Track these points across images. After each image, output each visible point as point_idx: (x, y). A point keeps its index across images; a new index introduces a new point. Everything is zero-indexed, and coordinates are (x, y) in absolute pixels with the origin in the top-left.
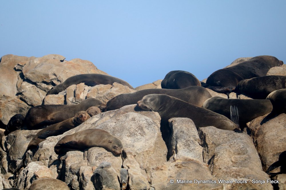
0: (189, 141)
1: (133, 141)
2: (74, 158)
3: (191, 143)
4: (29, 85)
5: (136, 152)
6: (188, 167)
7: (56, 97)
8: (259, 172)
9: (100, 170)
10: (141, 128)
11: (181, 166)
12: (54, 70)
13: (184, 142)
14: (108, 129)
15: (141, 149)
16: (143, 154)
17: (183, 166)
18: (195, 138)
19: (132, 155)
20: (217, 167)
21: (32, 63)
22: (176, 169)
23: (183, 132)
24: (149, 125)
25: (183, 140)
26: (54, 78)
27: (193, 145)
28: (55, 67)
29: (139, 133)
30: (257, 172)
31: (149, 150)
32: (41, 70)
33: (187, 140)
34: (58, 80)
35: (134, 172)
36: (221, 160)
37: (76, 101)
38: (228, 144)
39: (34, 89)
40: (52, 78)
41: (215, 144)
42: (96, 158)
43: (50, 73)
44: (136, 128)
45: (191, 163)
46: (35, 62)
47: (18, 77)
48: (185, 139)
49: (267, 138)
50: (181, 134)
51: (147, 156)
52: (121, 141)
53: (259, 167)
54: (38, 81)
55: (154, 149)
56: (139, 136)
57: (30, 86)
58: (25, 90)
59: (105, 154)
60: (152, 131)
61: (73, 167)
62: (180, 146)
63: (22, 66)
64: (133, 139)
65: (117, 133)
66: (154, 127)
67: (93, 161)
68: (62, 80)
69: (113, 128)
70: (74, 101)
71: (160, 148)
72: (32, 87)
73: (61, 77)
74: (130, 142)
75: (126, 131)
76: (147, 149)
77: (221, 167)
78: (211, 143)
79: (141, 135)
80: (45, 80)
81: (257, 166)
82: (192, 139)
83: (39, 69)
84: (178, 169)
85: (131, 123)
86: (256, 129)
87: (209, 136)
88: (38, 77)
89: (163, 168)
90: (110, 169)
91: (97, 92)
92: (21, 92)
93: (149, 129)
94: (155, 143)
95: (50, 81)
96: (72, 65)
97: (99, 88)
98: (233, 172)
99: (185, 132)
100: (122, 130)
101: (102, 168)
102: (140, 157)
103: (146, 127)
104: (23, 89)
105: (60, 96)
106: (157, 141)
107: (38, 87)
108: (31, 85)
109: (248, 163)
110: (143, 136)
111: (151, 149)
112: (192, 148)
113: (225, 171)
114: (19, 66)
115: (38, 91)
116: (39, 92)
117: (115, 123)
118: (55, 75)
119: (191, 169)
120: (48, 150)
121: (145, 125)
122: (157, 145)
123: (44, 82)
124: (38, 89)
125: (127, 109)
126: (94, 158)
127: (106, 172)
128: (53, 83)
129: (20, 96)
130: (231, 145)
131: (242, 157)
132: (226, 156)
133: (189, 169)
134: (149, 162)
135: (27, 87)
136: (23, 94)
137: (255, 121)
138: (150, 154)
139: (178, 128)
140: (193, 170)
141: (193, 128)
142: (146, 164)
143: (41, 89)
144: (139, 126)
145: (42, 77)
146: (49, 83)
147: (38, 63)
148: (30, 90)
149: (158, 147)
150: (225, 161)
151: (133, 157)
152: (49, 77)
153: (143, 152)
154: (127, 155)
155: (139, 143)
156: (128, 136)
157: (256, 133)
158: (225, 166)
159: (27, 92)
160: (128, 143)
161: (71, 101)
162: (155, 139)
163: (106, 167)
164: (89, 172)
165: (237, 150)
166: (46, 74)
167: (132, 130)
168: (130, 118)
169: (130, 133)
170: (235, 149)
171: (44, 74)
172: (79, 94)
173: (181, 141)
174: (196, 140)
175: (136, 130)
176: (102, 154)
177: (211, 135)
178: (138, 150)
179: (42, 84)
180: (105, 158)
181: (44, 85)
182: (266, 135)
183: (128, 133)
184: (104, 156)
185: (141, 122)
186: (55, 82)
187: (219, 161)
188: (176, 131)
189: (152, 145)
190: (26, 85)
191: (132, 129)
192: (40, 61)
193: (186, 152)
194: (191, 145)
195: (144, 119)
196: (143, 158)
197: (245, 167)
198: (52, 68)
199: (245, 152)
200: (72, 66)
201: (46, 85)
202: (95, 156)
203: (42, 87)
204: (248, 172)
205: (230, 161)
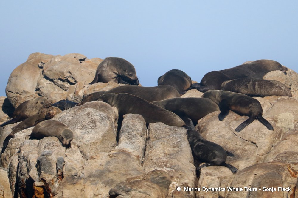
0: (132, 134)
1: (83, 134)
2: (29, 147)
3: (133, 136)
4: (47, 81)
5: (84, 143)
6: (117, 157)
7: (61, 94)
8: (186, 163)
9: (41, 157)
10: (94, 122)
11: (112, 156)
12: (70, 68)
13: (127, 135)
14: (64, 122)
15: (89, 141)
16: (90, 145)
17: (114, 156)
18: (138, 132)
19: (76, 145)
20: (149, 158)
21: (53, 61)
22: (109, 158)
23: (129, 126)
24: (102, 119)
25: (126, 133)
26: (69, 75)
27: (135, 138)
28: (71, 66)
29: (91, 127)
30: (184, 163)
31: (96, 141)
32: (57, 68)
33: (130, 133)
34: (73, 78)
35: (70, 160)
36: (155, 152)
37: (75, 98)
38: (167, 138)
39: (51, 86)
40: (67, 76)
41: (156, 138)
42: (44, 147)
43: (65, 71)
44: (89, 122)
45: (122, 153)
46: (56, 60)
47: (40, 74)
48: (128, 133)
49: (208, 134)
50: (127, 128)
51: (94, 147)
52: (73, 133)
53: (187, 159)
54: (54, 78)
55: (102, 141)
56: (89, 129)
57: (47, 83)
58: (43, 87)
59: (53, 144)
60: (104, 125)
61: (25, 155)
62: (123, 139)
63: (44, 64)
64: (84, 132)
65: (71, 126)
66: (107, 121)
67: (41, 150)
68: (76, 78)
69: (69, 121)
70: (74, 98)
71: (108, 140)
72: (50, 83)
73: (75, 75)
74: (81, 134)
75: (79, 125)
76: (94, 141)
77: (153, 158)
78: (153, 137)
79: (92, 128)
80: (61, 77)
81: (186, 158)
82: (135, 133)
83: (56, 67)
84: (110, 158)
85: (85, 117)
86: (202, 125)
87: (152, 131)
88: (55, 74)
89: (96, 157)
90: (50, 157)
91: (94, 89)
92: (39, 88)
93: (102, 123)
94: (103, 136)
95: (65, 78)
96: (90, 63)
97: (96, 86)
98: (161, 162)
99: (130, 126)
100: (76, 123)
101: (43, 155)
102: (87, 148)
103: (99, 121)
104: (41, 85)
105: (63, 93)
106: (106, 134)
107: (55, 83)
108: (49, 82)
109: (178, 155)
110: (94, 129)
111: (98, 141)
112: (134, 141)
113: (155, 162)
114: (42, 64)
115: (54, 88)
116: (56, 88)
117: (72, 117)
118: (70, 72)
119: (120, 158)
120: (19, 140)
121: (98, 119)
122: (105, 138)
123: (61, 80)
124: (55, 86)
125: (88, 105)
126: (43, 147)
127: (45, 159)
128: (68, 80)
129: (38, 91)
130: (170, 139)
131: (175, 150)
132: (160, 149)
133: (118, 158)
134: (95, 153)
135: (45, 83)
136: (40, 90)
137: (205, 118)
138: (97, 146)
139: (126, 123)
140: (122, 160)
141: (139, 124)
142: (92, 154)
143: (57, 86)
144: (92, 120)
145: (58, 74)
146: (65, 80)
147: (59, 61)
148: (47, 86)
149: (106, 139)
150: (158, 153)
151: (76, 147)
152: (64, 75)
153: (90, 143)
154: (71, 146)
155: (88, 135)
156: (80, 129)
157: (201, 130)
158: (157, 157)
159: (44, 88)
160: (78, 135)
161: (71, 97)
162: (103, 132)
163: (46, 155)
164: (35, 159)
165: (174, 143)
166: (61, 72)
167: (84, 124)
168: (86, 112)
169: (82, 126)
170: (172, 143)
171: (60, 72)
172: (78, 91)
173: (125, 134)
174: (138, 134)
175: (88, 123)
176: (50, 144)
177: (154, 130)
178: (87, 141)
179: (58, 81)
180: (53, 148)
181: (60, 82)
182: (208, 132)
183: (80, 126)
184: (51, 146)
185: (95, 116)
186: (70, 79)
187: (153, 153)
188: (124, 125)
189: (100, 137)
190: (44, 82)
191: (85, 122)
192: (61, 60)
193: (127, 144)
194: (133, 138)
195: (98, 114)
196: (90, 148)
197: (174, 159)
198: (68, 66)
199: (180, 146)
200: (90, 65)
201: (62, 82)
202: (44, 145)
203: (58, 84)
204: (175, 163)
205: (163, 153)
